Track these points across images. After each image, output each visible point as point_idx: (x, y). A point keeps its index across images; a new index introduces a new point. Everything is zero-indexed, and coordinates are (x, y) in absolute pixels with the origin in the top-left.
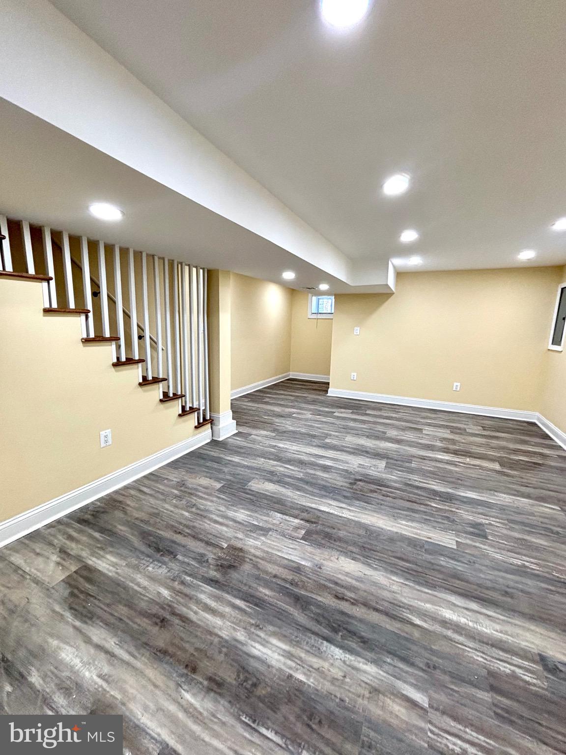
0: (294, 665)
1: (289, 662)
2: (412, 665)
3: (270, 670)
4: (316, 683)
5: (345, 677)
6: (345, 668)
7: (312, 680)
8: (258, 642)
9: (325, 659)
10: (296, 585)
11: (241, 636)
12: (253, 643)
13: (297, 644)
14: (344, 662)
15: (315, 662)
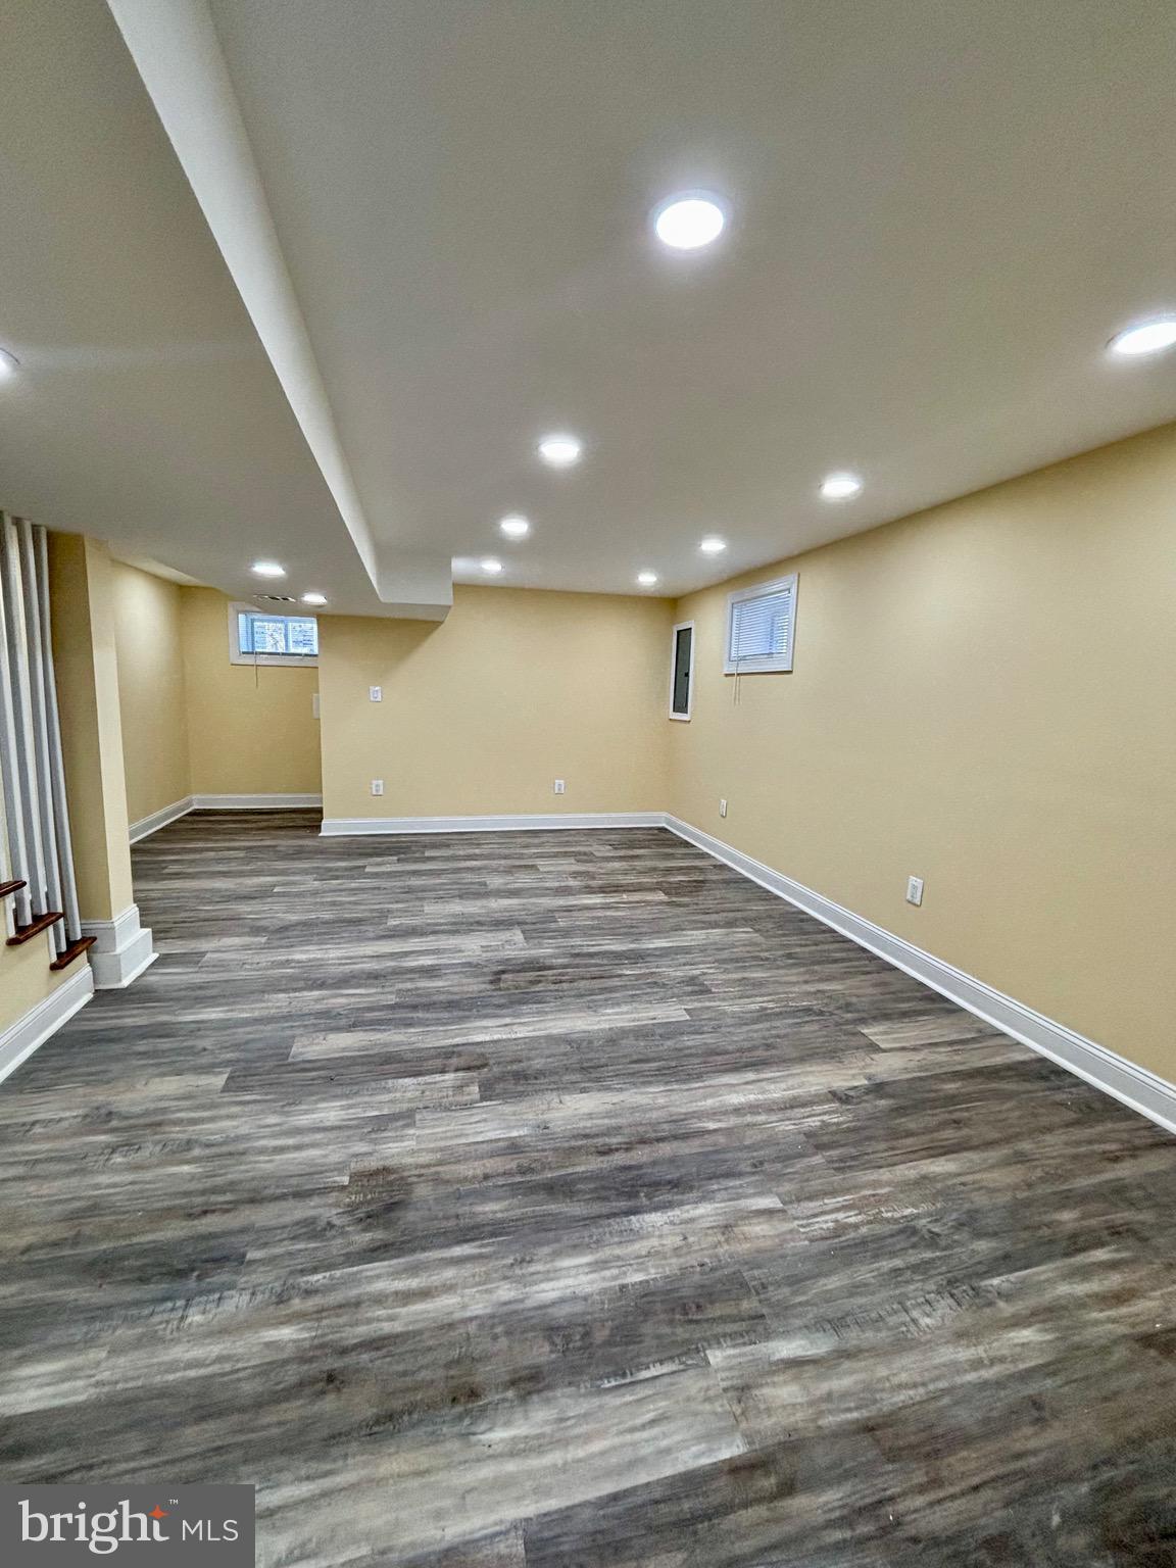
0: (615, 1271)
1: (607, 1273)
2: (740, 1175)
3: (589, 1301)
4: (660, 1270)
5: (685, 1238)
6: (678, 1229)
7: (653, 1271)
8: (542, 1281)
9: (649, 1236)
10: (531, 1170)
11: (506, 1292)
12: (536, 1288)
13: (599, 1243)
14: (672, 1223)
15: (640, 1247)
